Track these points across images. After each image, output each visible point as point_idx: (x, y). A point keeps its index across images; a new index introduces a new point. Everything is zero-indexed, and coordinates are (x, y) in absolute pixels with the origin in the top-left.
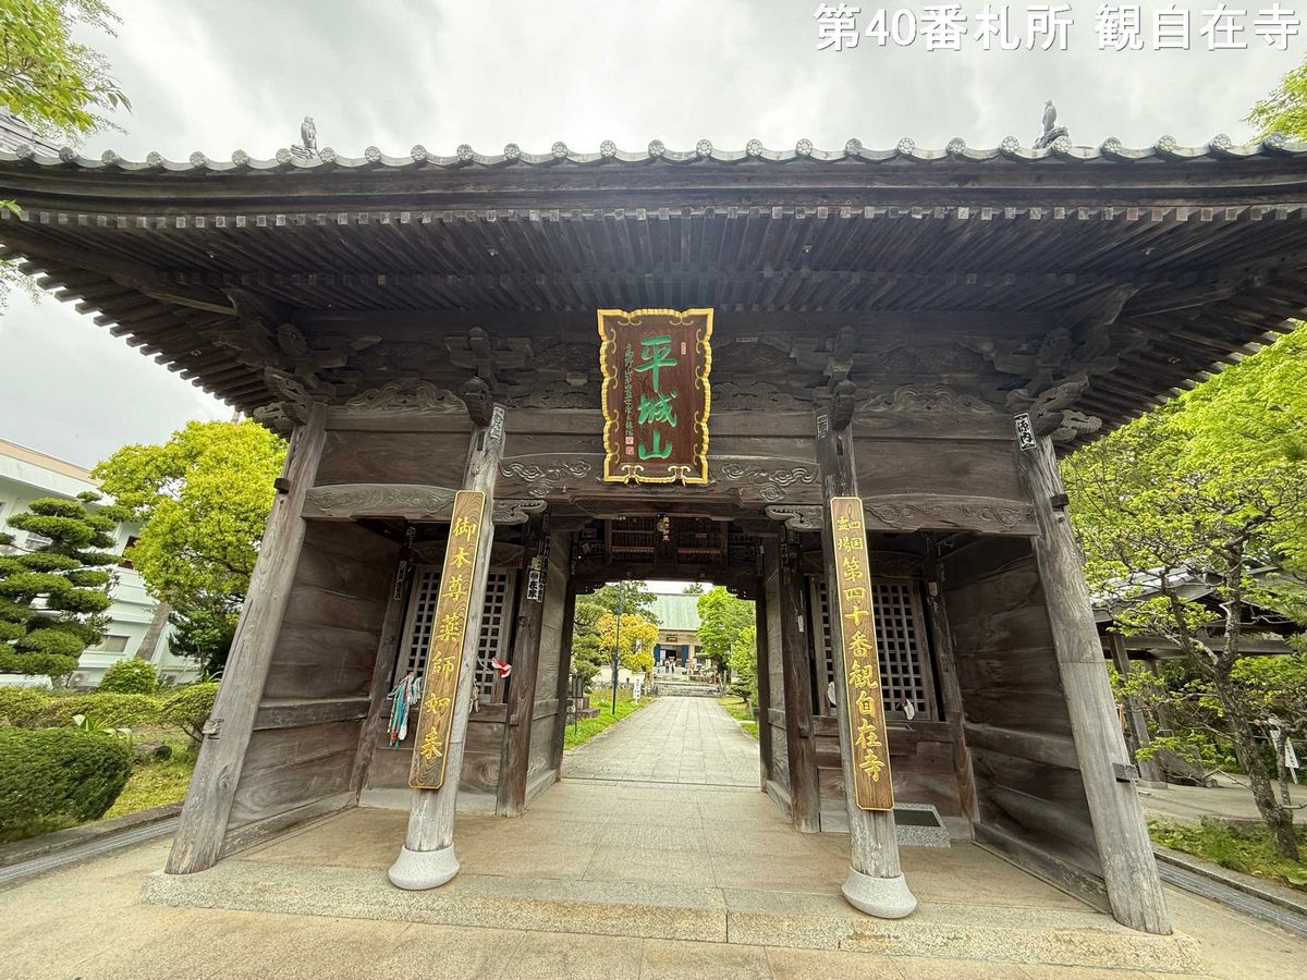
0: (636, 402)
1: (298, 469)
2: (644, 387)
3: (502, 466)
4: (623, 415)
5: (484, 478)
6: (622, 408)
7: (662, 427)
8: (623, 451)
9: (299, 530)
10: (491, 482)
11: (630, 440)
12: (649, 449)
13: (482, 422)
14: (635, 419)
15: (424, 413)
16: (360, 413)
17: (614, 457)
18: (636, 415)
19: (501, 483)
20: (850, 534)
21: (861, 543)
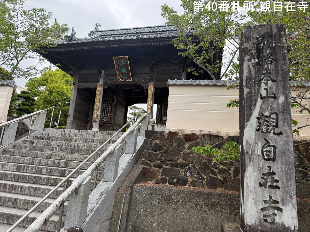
2: (121, 67)
3: (104, 80)
7: (125, 73)
10: (102, 82)
12: (124, 76)
13: (101, 73)
15: (93, 71)
16: (84, 72)
17: (119, 78)
18: (121, 71)
20: (151, 88)
21: (152, 89)
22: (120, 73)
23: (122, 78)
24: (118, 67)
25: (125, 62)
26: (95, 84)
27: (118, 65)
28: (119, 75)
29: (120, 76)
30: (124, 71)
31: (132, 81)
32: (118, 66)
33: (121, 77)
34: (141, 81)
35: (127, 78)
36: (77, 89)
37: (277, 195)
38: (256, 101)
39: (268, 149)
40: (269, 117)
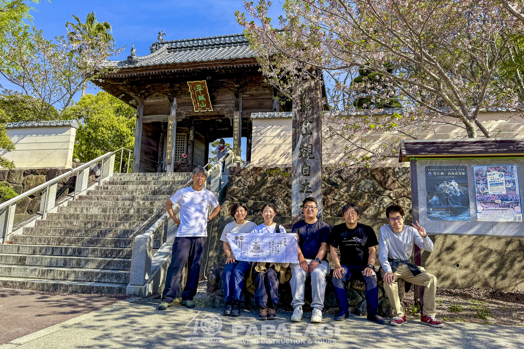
0: (198, 97)
1: (140, 113)
2: (198, 94)
3: (177, 110)
4: (196, 99)
5: (173, 113)
6: (195, 98)
7: (203, 101)
8: (197, 106)
9: (142, 125)
10: (175, 114)
11: (198, 104)
12: (202, 105)
13: (172, 101)
14: (198, 100)
15: (161, 100)
16: (149, 101)
18: (198, 99)
19: (177, 113)
21: (238, 120)
24: (194, 94)
25: (202, 88)
28: (196, 103)
30: (202, 98)
31: (212, 110)
32: (194, 92)
33: (199, 106)
34: (224, 109)
35: (206, 107)
38: (299, 137)
39: (306, 168)
40: (307, 147)
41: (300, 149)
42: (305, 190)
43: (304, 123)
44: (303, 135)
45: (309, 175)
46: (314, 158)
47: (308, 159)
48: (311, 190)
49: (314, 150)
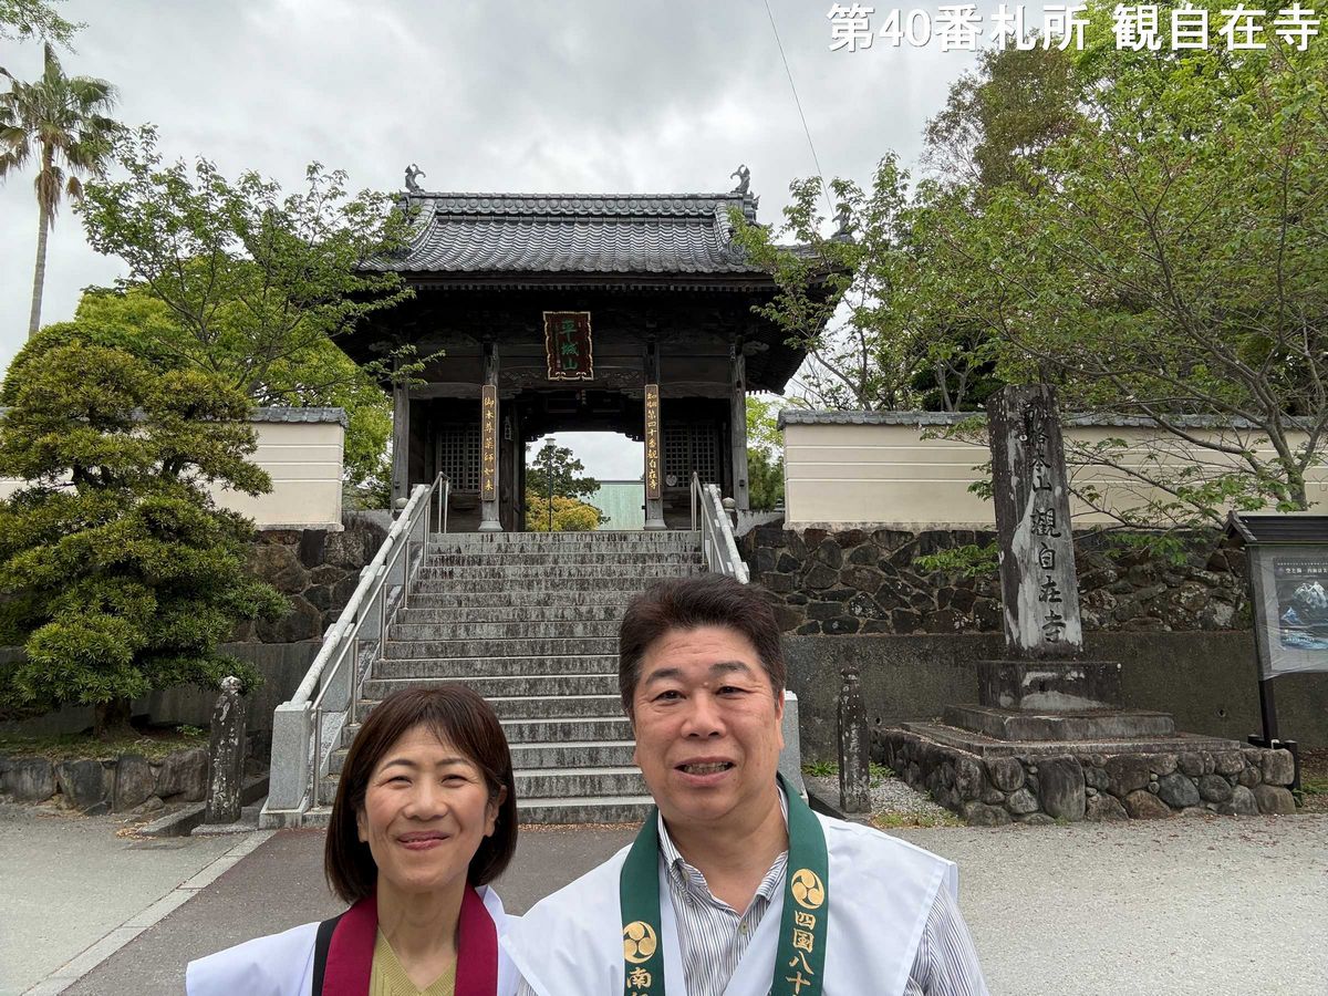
0: (560, 346)
2: (563, 339)
3: (500, 374)
4: (555, 351)
5: (493, 380)
6: (555, 348)
7: (573, 356)
8: (556, 367)
10: (496, 382)
11: (559, 362)
12: (568, 366)
13: (489, 352)
14: (560, 353)
15: (457, 347)
17: (552, 370)
18: (561, 351)
19: (500, 379)
20: (652, 400)
21: (656, 404)
22: (558, 355)
23: (562, 370)
24: (554, 340)
25: (576, 327)
26: (472, 386)
27: (554, 333)
28: (553, 361)
29: (556, 363)
30: (570, 349)
31: (592, 378)
32: (554, 336)
33: (559, 366)
34: (619, 377)
35: (577, 370)
36: (411, 401)
37: (1059, 609)
38: (1028, 494)
39: (1046, 555)
40: (1045, 514)
41: (1033, 517)
42: (1050, 597)
43: (1035, 467)
44: (1035, 490)
45: (1052, 568)
46: (1059, 535)
47: (1049, 537)
48: (1060, 596)
49: (1058, 521)
